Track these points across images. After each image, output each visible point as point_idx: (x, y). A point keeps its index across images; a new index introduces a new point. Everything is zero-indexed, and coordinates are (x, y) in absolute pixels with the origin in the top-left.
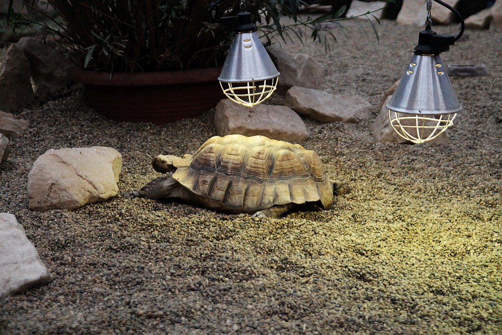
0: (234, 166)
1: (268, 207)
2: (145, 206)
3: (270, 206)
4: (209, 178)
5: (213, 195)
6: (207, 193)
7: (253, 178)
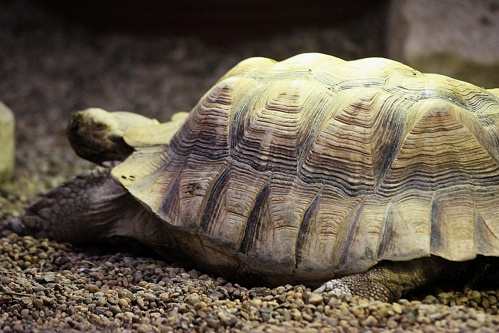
0: (278, 141)
1: (363, 268)
2: (28, 257)
3: (368, 263)
4: (206, 177)
5: (215, 228)
6: (199, 222)
7: (332, 178)
